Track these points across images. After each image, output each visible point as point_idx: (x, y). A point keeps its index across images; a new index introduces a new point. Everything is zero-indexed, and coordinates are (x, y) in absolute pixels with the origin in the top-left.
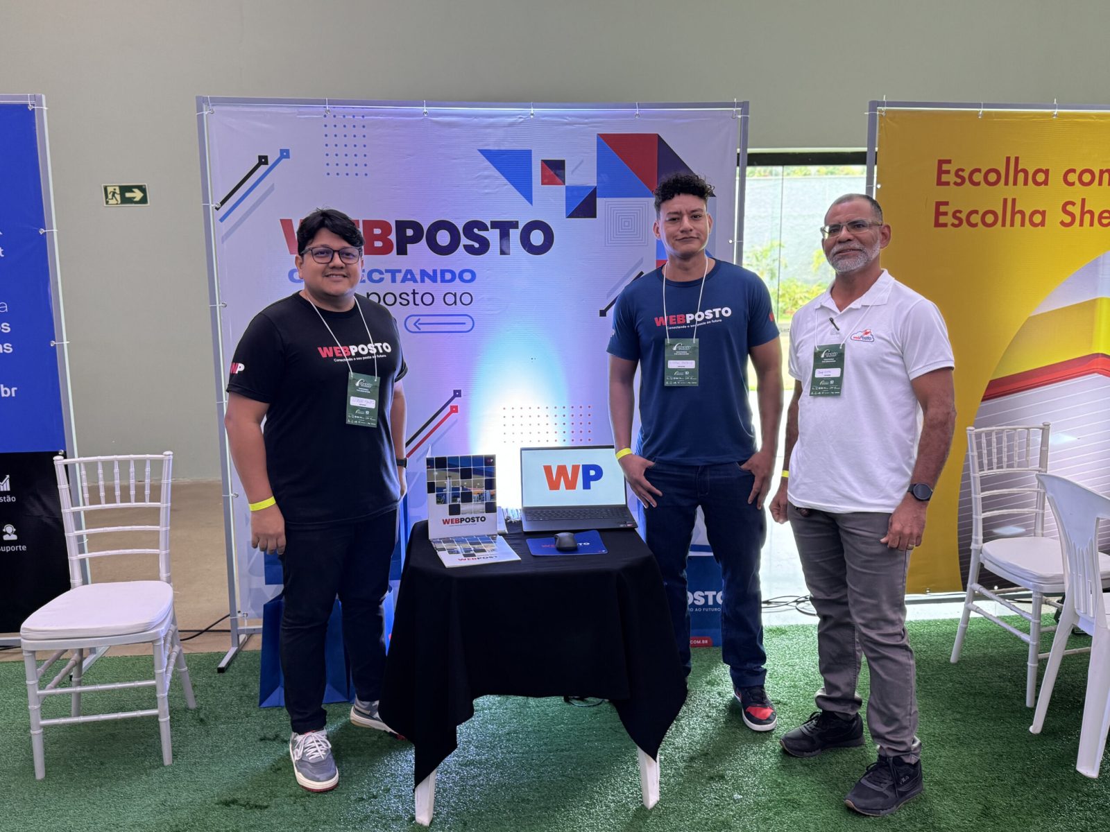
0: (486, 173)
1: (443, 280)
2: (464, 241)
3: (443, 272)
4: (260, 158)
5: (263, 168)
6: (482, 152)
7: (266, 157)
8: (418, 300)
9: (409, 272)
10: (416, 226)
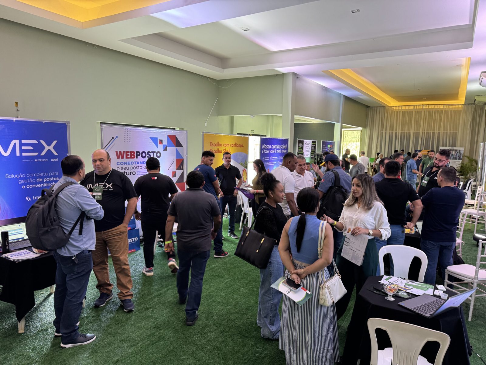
0: (151, 142)
1: (144, 164)
2: (147, 155)
3: (144, 162)
4: (112, 138)
5: (113, 140)
6: (150, 138)
7: (113, 138)
8: (139, 168)
9: (138, 162)
10: (139, 152)
